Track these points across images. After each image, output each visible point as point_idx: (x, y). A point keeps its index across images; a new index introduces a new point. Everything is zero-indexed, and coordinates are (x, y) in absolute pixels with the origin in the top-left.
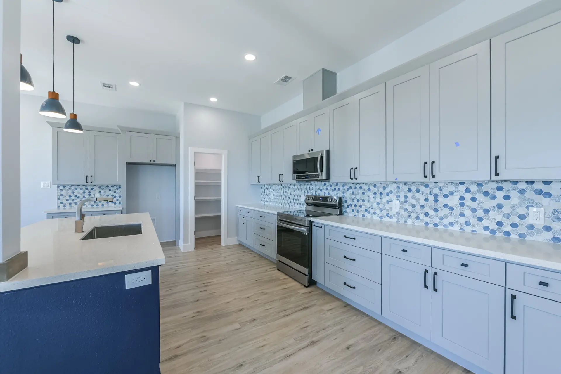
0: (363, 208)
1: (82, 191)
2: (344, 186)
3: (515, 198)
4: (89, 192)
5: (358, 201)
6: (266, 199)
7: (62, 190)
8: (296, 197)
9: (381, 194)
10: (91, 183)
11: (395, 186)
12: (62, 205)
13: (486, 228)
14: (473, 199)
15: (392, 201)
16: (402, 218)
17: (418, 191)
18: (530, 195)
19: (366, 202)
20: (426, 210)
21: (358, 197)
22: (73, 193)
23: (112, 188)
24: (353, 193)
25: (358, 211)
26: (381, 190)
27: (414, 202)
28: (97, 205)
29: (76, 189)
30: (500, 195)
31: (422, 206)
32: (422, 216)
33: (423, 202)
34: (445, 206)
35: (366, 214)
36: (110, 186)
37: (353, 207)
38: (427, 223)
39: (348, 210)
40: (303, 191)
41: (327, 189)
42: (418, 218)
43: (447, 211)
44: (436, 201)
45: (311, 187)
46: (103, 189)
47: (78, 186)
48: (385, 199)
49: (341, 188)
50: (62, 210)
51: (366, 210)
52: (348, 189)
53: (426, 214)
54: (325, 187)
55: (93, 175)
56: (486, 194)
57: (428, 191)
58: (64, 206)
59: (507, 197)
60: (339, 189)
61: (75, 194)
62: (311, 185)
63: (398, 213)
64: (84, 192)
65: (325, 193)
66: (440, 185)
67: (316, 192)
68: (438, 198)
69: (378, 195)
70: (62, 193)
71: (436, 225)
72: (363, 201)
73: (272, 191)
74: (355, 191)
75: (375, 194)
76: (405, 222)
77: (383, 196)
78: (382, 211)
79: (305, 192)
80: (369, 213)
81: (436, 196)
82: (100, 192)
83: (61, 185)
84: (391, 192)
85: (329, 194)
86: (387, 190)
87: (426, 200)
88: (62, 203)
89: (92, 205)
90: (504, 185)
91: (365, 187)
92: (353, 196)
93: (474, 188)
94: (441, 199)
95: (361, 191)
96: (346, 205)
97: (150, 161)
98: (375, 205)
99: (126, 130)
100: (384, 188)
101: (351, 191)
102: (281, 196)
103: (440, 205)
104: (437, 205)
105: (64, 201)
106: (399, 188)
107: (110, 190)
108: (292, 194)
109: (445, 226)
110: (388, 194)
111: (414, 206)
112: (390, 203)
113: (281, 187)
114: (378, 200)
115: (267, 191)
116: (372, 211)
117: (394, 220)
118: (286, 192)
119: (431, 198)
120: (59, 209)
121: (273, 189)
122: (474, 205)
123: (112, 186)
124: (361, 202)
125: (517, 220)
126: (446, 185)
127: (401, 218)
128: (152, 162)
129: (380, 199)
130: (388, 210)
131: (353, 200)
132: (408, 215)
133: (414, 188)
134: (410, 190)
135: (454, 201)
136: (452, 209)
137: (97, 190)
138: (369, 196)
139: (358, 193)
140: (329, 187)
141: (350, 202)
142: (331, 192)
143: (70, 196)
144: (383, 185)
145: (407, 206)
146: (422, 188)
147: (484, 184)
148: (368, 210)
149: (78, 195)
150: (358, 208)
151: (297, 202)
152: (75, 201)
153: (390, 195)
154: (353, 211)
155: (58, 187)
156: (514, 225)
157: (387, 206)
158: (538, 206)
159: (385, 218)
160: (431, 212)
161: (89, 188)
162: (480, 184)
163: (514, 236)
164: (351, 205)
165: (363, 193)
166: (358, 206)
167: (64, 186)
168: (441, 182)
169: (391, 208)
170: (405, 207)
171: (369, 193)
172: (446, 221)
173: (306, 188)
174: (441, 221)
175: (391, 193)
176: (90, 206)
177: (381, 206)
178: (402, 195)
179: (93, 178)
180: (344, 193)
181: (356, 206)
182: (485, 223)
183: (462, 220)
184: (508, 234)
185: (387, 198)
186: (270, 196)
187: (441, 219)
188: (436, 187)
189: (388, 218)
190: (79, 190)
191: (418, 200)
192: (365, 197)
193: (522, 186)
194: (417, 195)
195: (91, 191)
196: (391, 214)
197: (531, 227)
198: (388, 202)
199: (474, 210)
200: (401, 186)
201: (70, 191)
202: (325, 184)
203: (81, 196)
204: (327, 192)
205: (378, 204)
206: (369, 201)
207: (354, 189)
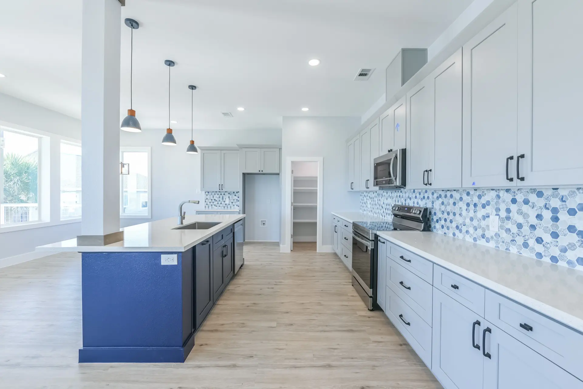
0: (454, 225)
1: (218, 196)
2: (433, 194)
4: (223, 197)
5: (448, 214)
6: (364, 208)
7: (207, 195)
9: (475, 205)
10: (222, 190)
11: (493, 194)
12: (207, 206)
15: (489, 216)
16: (503, 242)
17: (526, 202)
19: (457, 215)
20: (539, 232)
21: (449, 209)
22: (213, 197)
23: (237, 194)
24: (443, 203)
25: (448, 228)
26: (476, 200)
27: (520, 219)
28: (227, 207)
29: (215, 194)
31: (533, 227)
32: (532, 242)
33: (533, 220)
34: (572, 229)
35: (457, 232)
36: (235, 192)
37: (443, 222)
38: (539, 255)
39: (438, 226)
41: (416, 197)
42: (526, 245)
43: (574, 238)
44: (555, 219)
45: (401, 194)
46: (231, 194)
47: (216, 192)
48: (481, 212)
49: (431, 196)
50: (207, 210)
51: (457, 227)
52: (438, 198)
53: (539, 240)
54: (414, 196)
55: (223, 184)
57: (541, 202)
58: (209, 207)
60: (428, 198)
61: (215, 198)
62: (401, 192)
63: (497, 235)
64: (220, 197)
65: (414, 203)
66: (562, 192)
67: (405, 201)
68: (558, 215)
69: (472, 206)
70: (208, 197)
71: (554, 259)
72: (454, 214)
74: (445, 201)
75: (468, 205)
76: (507, 249)
77: (478, 208)
78: (476, 230)
80: (461, 231)
81: (555, 210)
82: (229, 197)
83: (207, 192)
84: (488, 203)
85: (418, 203)
86: (483, 200)
87: (539, 217)
88: (207, 204)
89: (224, 207)
91: (457, 195)
92: (443, 208)
94: (563, 216)
95: (451, 201)
96: (435, 218)
97: (259, 171)
98: (468, 221)
99: (242, 147)
100: (480, 197)
101: (440, 200)
102: (376, 205)
103: (562, 227)
104: (557, 227)
105: (208, 203)
106: (498, 197)
107: (235, 195)
108: (385, 203)
109: (569, 262)
110: (484, 206)
111: (520, 226)
112: (487, 219)
114: (471, 214)
115: (365, 199)
116: (464, 229)
117: (492, 245)
118: (380, 200)
119: (547, 215)
120: (205, 209)
121: (370, 197)
123: (237, 193)
124: (451, 216)
126: (572, 194)
127: (501, 243)
128: (261, 172)
129: (474, 212)
130: (484, 230)
131: (443, 212)
132: (512, 239)
133: (520, 198)
134: (514, 201)
137: (227, 195)
138: (460, 208)
139: (449, 204)
140: (418, 195)
141: (439, 215)
142: (420, 201)
143: (212, 200)
144: (478, 193)
145: (509, 225)
146: (533, 198)
148: (460, 227)
149: (216, 199)
150: (448, 223)
152: (215, 203)
153: (487, 207)
154: (443, 227)
155: (205, 193)
157: (483, 223)
159: (479, 240)
161: (223, 194)
164: (440, 219)
165: (454, 204)
166: (448, 221)
167: (208, 192)
168: (565, 186)
169: (488, 226)
170: (507, 227)
171: (461, 204)
172: (571, 255)
173: (397, 196)
174: (562, 254)
175: (488, 205)
176: (223, 208)
178: (503, 207)
179: (223, 186)
180: (433, 203)
181: (445, 220)
185: (483, 212)
186: (367, 205)
187: (564, 250)
188: (554, 196)
189: (484, 240)
190: (216, 195)
191: (526, 216)
192: (456, 209)
194: (525, 208)
195: (224, 196)
196: (488, 234)
198: (484, 218)
200: (501, 194)
201: (212, 196)
203: (218, 200)
205: (472, 219)
206: (460, 215)
207: (444, 198)
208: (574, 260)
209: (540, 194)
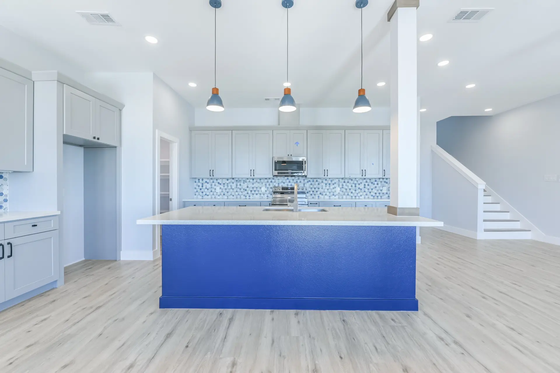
0: (319, 193)
3: (380, 185)
5: (315, 188)
6: (204, 193)
8: (255, 189)
9: (329, 184)
11: (337, 180)
13: (372, 195)
14: (368, 185)
15: (336, 188)
17: (348, 182)
18: (383, 183)
20: (352, 190)
21: (315, 186)
24: (311, 184)
25: (315, 195)
26: (330, 182)
27: (346, 187)
30: (376, 183)
31: (350, 189)
32: (350, 194)
33: (350, 187)
34: (359, 188)
35: (320, 196)
37: (311, 193)
38: (352, 197)
40: (264, 184)
41: (289, 182)
42: (348, 195)
43: (360, 190)
44: (356, 186)
45: (273, 181)
48: (332, 187)
51: (320, 193)
52: (308, 182)
53: (352, 193)
54: (288, 181)
56: (372, 183)
57: (352, 182)
59: (378, 184)
63: (339, 193)
65: (287, 185)
66: (357, 179)
67: (279, 184)
69: (328, 185)
72: (319, 188)
73: (217, 184)
74: (313, 183)
75: (326, 184)
77: (331, 185)
78: (330, 193)
79: (266, 185)
80: (322, 195)
84: (335, 183)
85: (291, 185)
86: (333, 182)
87: (352, 186)
90: (376, 180)
91: (320, 181)
92: (311, 186)
93: (368, 181)
94: (357, 185)
95: (317, 183)
98: (326, 190)
100: (331, 181)
101: (310, 183)
102: (233, 189)
103: (357, 188)
106: (339, 181)
108: (249, 186)
109: (359, 196)
110: (333, 184)
111: (346, 189)
113: (233, 181)
114: (328, 187)
116: (324, 194)
117: (337, 197)
118: (240, 185)
119: (354, 185)
121: (219, 183)
122: (368, 187)
124: (317, 189)
125: (380, 192)
126: (359, 180)
131: (311, 188)
132: (344, 193)
133: (346, 181)
134: (344, 182)
135: (362, 186)
136: (361, 189)
138: (322, 186)
139: (315, 184)
140: (291, 181)
142: (293, 184)
145: (343, 190)
146: (350, 181)
147: (371, 179)
150: (315, 193)
151: (257, 192)
153: (335, 184)
154: (311, 195)
156: (379, 193)
157: (333, 190)
158: (385, 186)
160: (354, 192)
162: (370, 180)
163: (379, 197)
164: (310, 191)
165: (319, 184)
166: (315, 191)
169: (335, 191)
171: (322, 184)
172: (359, 195)
177: (330, 190)
178: (341, 184)
180: (304, 184)
181: (313, 191)
182: (372, 194)
183: (365, 193)
184: (378, 197)
185: (333, 186)
186: (213, 190)
187: (357, 194)
188: (355, 180)
189: (334, 196)
191: (348, 186)
193: (381, 180)
194: (348, 184)
196: (335, 194)
197: (383, 193)
198: (333, 188)
199: (368, 189)
202: (288, 179)
204: (289, 184)
205: (328, 189)
206: (322, 188)
207: (312, 182)
208: (360, 195)
209: (352, 180)
